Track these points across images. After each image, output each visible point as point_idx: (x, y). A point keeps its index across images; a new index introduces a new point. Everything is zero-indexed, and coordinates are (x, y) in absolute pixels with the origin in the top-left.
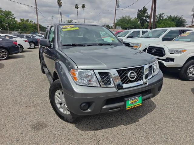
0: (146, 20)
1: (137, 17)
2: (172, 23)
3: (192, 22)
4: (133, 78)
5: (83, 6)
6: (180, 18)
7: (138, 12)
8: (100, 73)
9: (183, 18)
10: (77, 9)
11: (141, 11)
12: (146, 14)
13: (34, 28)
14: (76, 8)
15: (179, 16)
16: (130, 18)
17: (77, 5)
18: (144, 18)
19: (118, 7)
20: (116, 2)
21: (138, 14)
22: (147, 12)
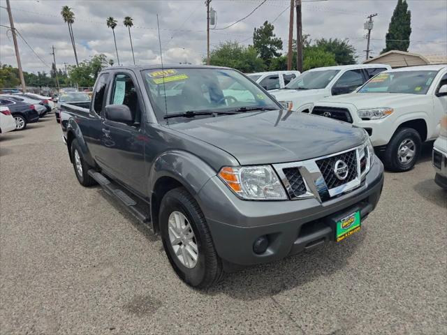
0: (273, 51)
1: (253, 44)
2: (328, 54)
3: (368, 51)
4: (342, 174)
5: (128, 22)
6: (343, 44)
7: (254, 35)
8: (285, 170)
9: (349, 44)
10: (113, 28)
11: (260, 31)
12: (272, 38)
13: (7, 79)
14: (110, 28)
15: (341, 39)
16: (239, 46)
17: (111, 19)
18: (269, 47)
19: (213, 24)
20: (208, 12)
21: (254, 38)
22: (274, 32)
